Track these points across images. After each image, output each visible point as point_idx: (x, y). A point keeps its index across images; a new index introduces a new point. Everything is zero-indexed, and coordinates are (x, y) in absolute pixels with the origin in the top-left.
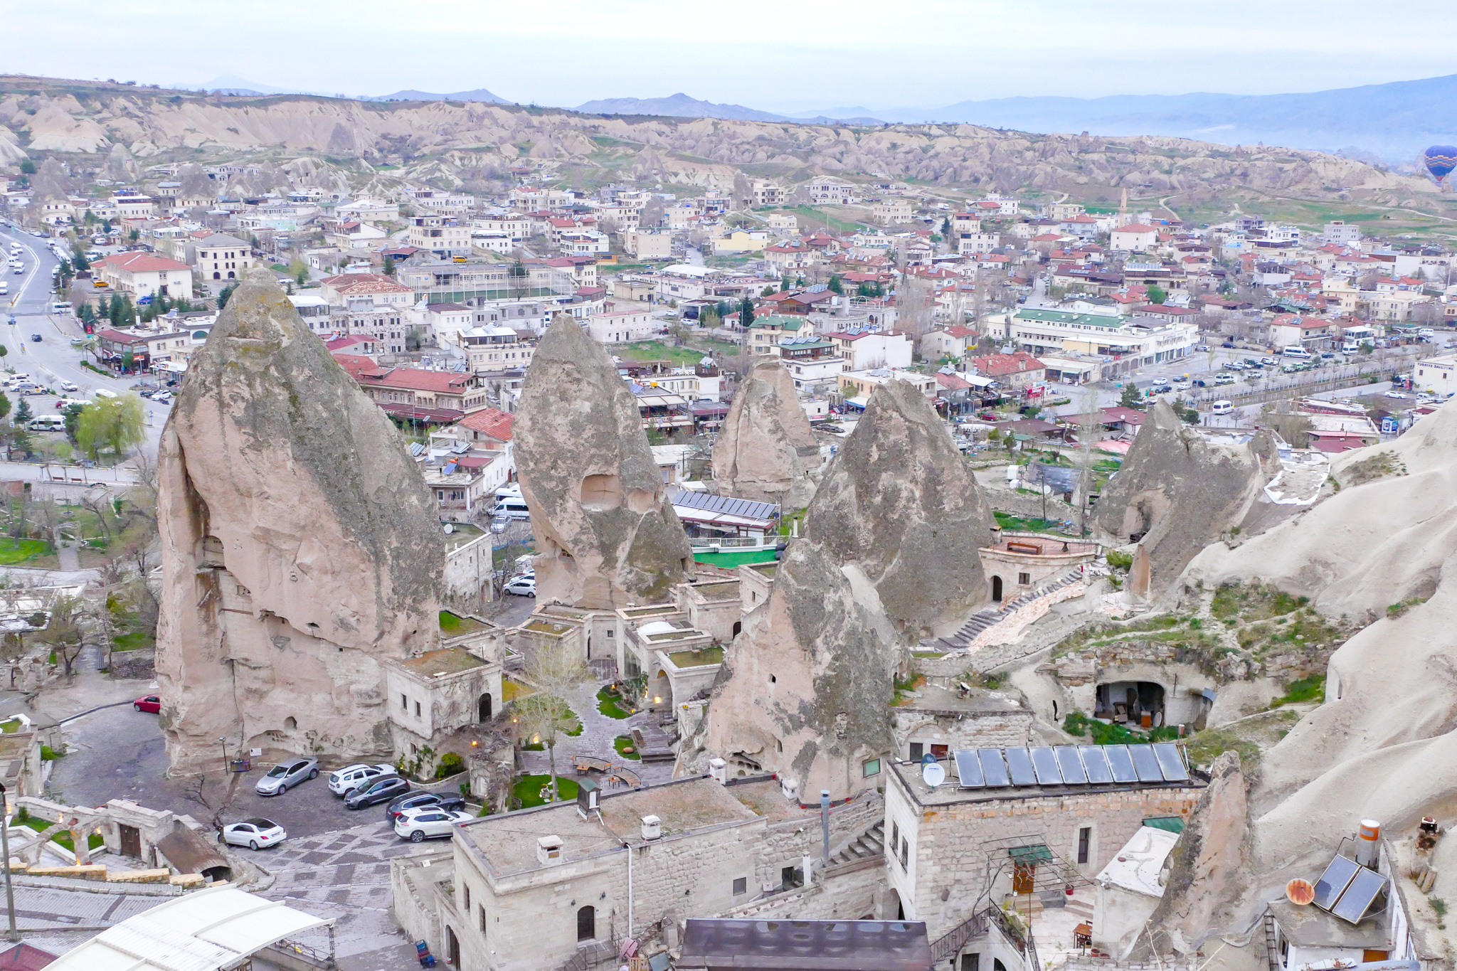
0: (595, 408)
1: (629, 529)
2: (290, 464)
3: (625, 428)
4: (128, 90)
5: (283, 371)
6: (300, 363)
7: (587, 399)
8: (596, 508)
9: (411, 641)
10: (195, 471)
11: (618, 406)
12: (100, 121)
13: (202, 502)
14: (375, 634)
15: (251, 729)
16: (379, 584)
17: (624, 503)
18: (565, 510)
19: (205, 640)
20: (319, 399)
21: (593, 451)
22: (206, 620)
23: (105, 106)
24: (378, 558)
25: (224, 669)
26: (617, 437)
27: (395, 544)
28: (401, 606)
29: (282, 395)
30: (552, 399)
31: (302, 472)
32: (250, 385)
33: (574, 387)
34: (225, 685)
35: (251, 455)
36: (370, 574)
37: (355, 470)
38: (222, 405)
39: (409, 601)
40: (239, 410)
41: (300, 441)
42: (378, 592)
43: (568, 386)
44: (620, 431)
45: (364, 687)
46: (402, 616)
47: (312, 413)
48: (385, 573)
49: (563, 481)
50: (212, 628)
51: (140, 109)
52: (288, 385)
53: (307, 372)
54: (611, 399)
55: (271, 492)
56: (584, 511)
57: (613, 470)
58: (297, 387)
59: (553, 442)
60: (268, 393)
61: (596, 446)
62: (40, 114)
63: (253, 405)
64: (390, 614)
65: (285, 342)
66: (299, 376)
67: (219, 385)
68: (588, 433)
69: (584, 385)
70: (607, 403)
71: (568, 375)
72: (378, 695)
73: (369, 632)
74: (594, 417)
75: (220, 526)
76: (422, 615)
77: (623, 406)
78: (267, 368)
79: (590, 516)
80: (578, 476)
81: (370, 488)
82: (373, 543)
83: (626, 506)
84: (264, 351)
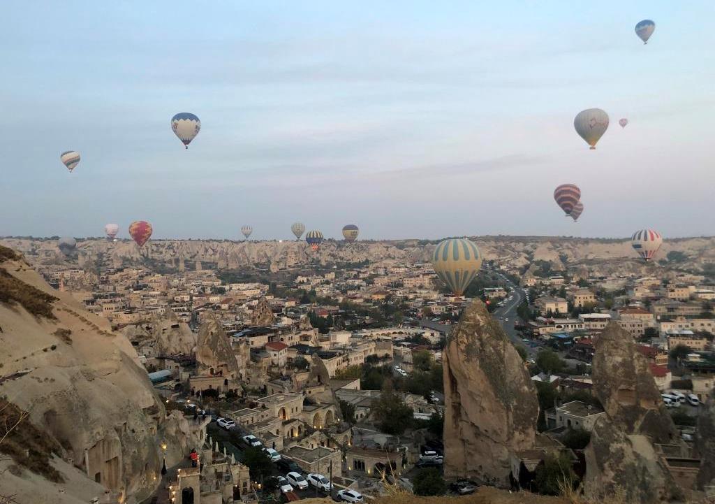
0: (624, 360)
1: (641, 415)
2: (478, 368)
3: (639, 370)
4: (569, 239)
5: (479, 334)
6: (486, 332)
7: (621, 356)
8: (625, 404)
9: (521, 444)
10: (451, 367)
11: (636, 361)
12: (558, 251)
13: (455, 379)
14: (506, 439)
15: (469, 468)
16: (508, 418)
17: (638, 404)
18: (610, 403)
19: (454, 430)
20: (492, 345)
21: (622, 378)
22: (455, 422)
23: (561, 245)
24: (508, 409)
25: (460, 443)
26: (635, 374)
27: (515, 403)
28: (516, 429)
29: (478, 343)
30: (605, 355)
31: (482, 371)
32: (467, 338)
33: (614, 350)
34: (461, 449)
35: (466, 363)
36: (504, 414)
37: (503, 373)
38: (458, 344)
39: (520, 427)
40: (463, 347)
41: (482, 360)
42: (508, 422)
43: (612, 350)
44: (637, 372)
45: (503, 459)
46: (517, 434)
47: (488, 350)
48: (511, 414)
49: (610, 390)
50: (457, 426)
51: (572, 245)
52: (480, 340)
53: (488, 335)
54: (632, 357)
55: (473, 378)
56: (619, 405)
57: (633, 388)
58: (483, 340)
59: (606, 373)
60: (474, 342)
61: (624, 376)
62: (538, 249)
63: (468, 346)
64: (512, 431)
65: (481, 324)
66: (485, 336)
67: (457, 337)
68: (620, 370)
69: (619, 350)
70: (630, 359)
71: (612, 345)
72: (508, 463)
73: (504, 437)
74: (623, 364)
75: (460, 389)
76: (527, 435)
77: (638, 360)
78: (474, 333)
79: (622, 407)
80: (616, 388)
81: (507, 381)
82: (506, 402)
83: (639, 405)
84: (473, 326)
